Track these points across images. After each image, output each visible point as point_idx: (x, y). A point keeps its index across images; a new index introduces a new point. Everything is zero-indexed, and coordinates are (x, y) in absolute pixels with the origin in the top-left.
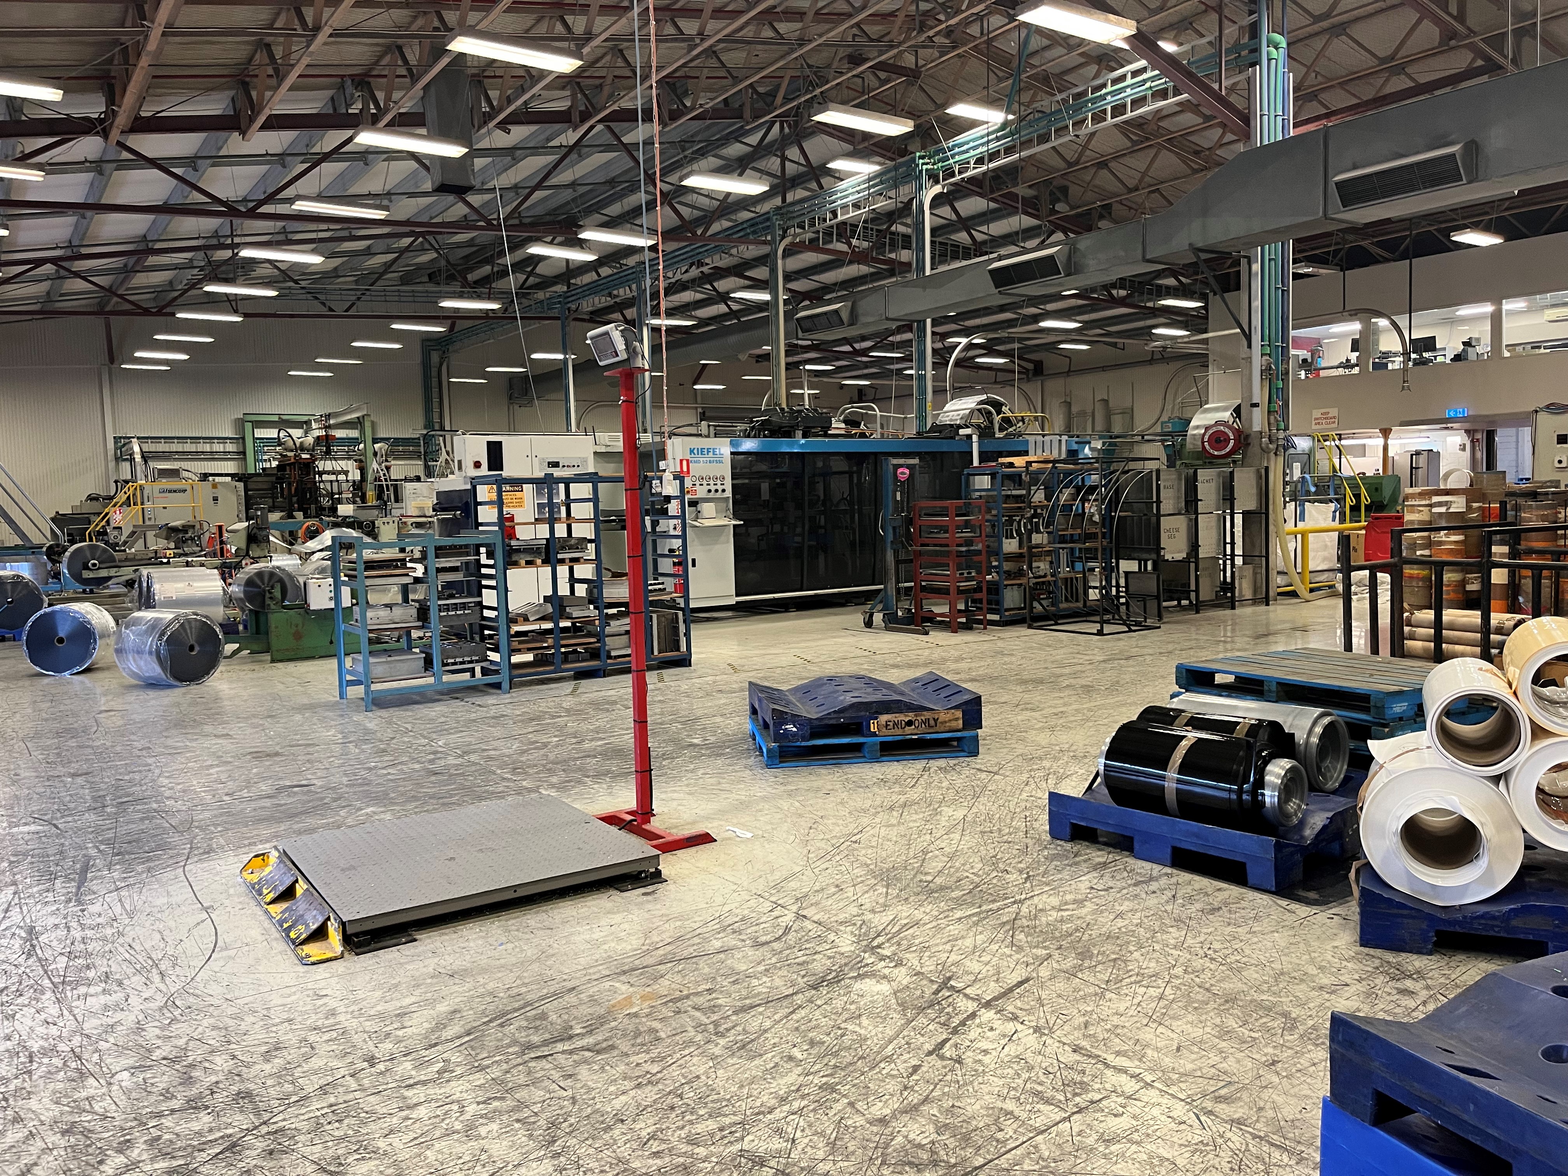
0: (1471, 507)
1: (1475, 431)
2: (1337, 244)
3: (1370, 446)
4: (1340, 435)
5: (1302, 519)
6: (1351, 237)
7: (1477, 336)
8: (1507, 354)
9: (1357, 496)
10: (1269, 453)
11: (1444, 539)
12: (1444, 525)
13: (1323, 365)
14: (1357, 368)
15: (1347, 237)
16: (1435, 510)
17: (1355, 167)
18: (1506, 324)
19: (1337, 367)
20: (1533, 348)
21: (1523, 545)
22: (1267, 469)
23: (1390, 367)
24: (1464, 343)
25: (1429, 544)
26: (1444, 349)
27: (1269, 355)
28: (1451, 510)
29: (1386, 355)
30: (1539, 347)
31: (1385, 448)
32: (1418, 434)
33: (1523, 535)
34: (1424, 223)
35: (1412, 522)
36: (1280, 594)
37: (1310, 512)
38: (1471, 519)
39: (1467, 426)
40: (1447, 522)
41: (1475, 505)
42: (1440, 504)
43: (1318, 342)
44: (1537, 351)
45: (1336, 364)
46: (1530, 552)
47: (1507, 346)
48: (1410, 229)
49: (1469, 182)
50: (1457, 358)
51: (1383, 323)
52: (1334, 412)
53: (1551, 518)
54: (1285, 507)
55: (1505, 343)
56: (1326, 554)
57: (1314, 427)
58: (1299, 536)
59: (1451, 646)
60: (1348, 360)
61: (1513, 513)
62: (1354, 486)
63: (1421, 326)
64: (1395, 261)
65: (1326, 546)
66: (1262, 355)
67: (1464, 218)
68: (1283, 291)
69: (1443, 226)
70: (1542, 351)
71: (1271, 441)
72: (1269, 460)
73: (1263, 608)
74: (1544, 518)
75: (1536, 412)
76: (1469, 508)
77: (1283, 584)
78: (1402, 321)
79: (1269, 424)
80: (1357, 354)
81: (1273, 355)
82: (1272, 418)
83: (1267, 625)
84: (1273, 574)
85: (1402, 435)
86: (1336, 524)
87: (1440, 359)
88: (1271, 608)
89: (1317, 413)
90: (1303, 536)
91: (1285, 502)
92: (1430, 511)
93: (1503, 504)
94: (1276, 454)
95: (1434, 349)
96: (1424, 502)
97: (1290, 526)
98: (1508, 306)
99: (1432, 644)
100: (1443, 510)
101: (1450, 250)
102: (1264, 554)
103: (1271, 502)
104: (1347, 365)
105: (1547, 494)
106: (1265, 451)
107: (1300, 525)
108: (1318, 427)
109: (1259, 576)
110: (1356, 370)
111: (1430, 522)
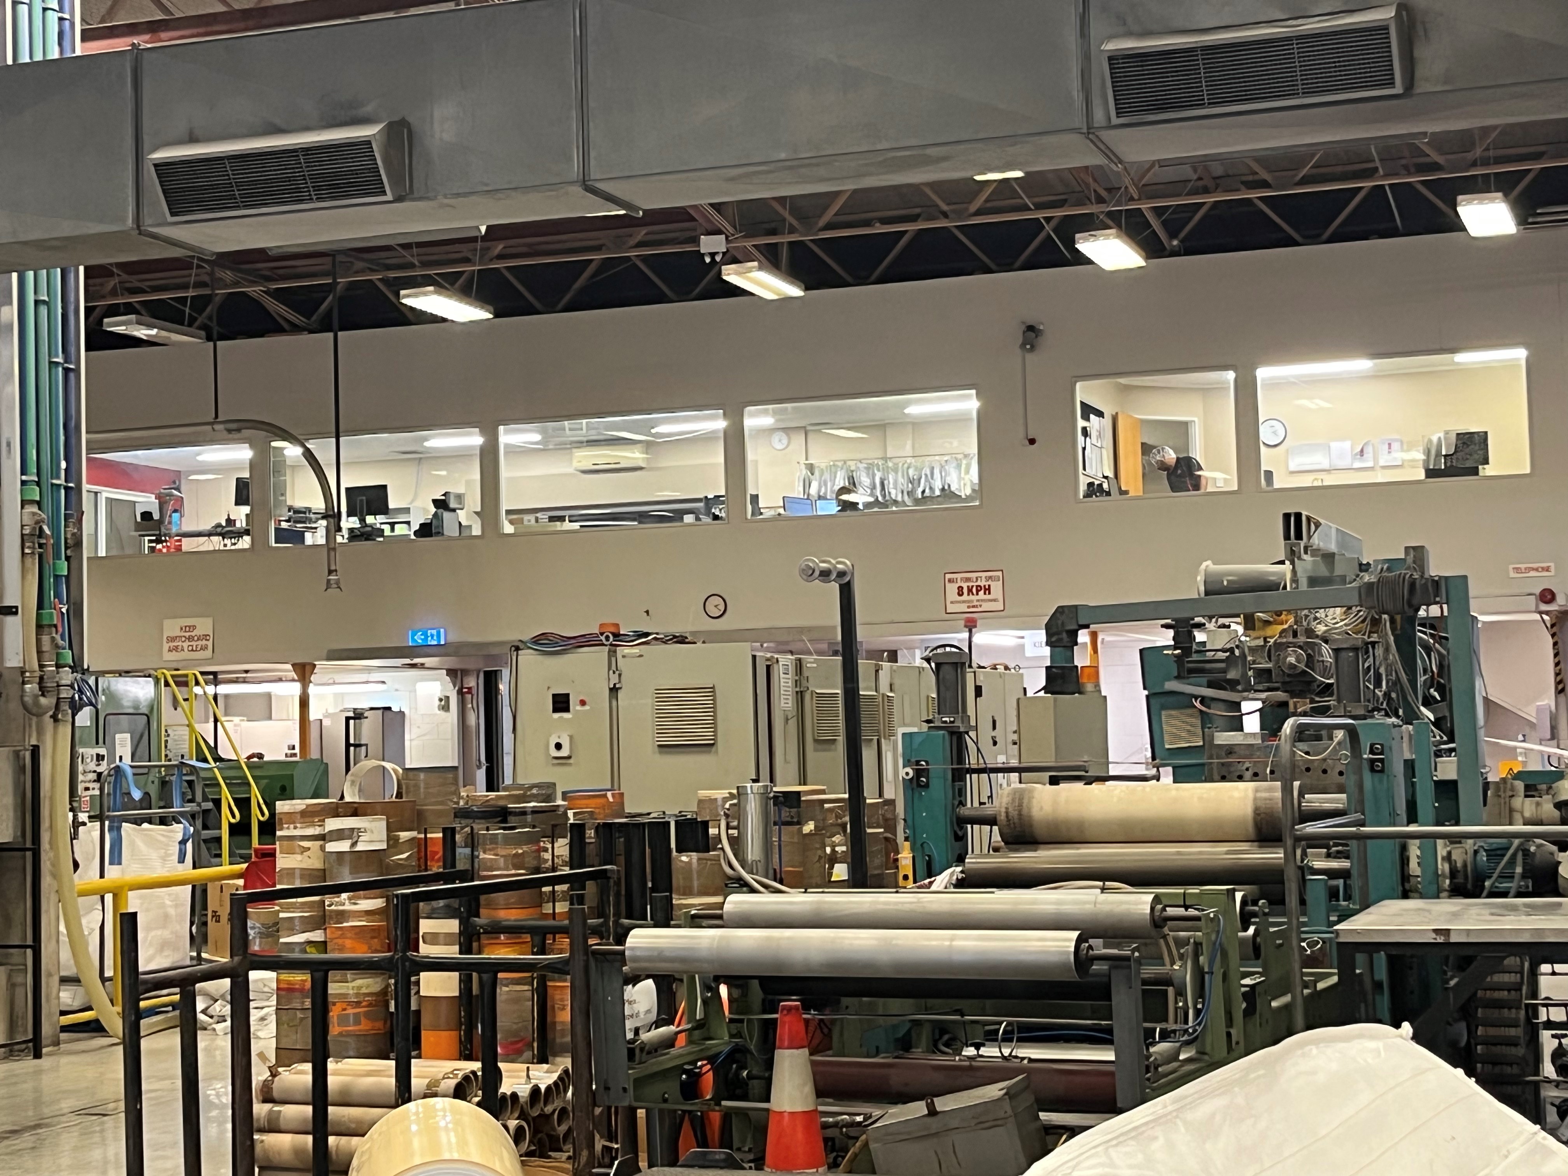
0: (397, 838)
1: (465, 672)
2: (199, 285)
3: (279, 697)
4: (215, 674)
5: (117, 859)
6: (228, 275)
7: (461, 490)
8: (508, 529)
9: (243, 804)
10: (39, 715)
11: (348, 907)
12: (347, 879)
13: (186, 528)
14: (247, 539)
15: (220, 273)
16: (333, 847)
17: (193, 139)
18: (506, 472)
19: (209, 534)
20: (552, 519)
21: (482, 920)
22: (35, 751)
23: (309, 539)
24: (436, 502)
25: (321, 920)
26: (407, 510)
27: (39, 503)
28: (360, 847)
29: (301, 515)
30: (561, 519)
31: (304, 703)
32: (364, 677)
33: (483, 898)
34: (359, 265)
35: (290, 873)
36: (65, 1029)
37: (132, 843)
38: (398, 865)
39: (452, 662)
40: (354, 871)
41: (404, 835)
42: (339, 835)
43: (175, 479)
44: (558, 526)
45: (207, 526)
46: (496, 929)
47: (508, 512)
48: (333, 274)
49: (398, 199)
50: (425, 530)
51: (292, 451)
52: (204, 626)
53: (532, 863)
54: (74, 836)
55: (505, 506)
56: (166, 934)
57: (168, 656)
58: (109, 898)
59: (344, 1139)
60: (230, 522)
61: (468, 851)
62: (238, 784)
63: (358, 464)
64: (311, 332)
65: (166, 916)
66: (24, 503)
67: (425, 265)
68: (67, 371)
69: (393, 274)
70: (567, 526)
71: (43, 690)
72: (40, 732)
73: (29, 1064)
74: (517, 862)
75: (517, 649)
76: (393, 841)
77: (76, 1005)
78: (323, 449)
79: (40, 652)
80: (246, 509)
81: (47, 503)
82: (46, 639)
83: (38, 1102)
84: (49, 984)
85: (338, 678)
86: (186, 870)
87: (400, 530)
88: (45, 1062)
89: (172, 627)
90: (115, 896)
91: (77, 824)
92: (322, 848)
93: (449, 833)
94: (55, 718)
95: (383, 509)
96: (310, 831)
97: (89, 875)
98: (508, 437)
99: (310, 1138)
100: (343, 846)
101: (407, 322)
102: (29, 942)
103: (45, 824)
104: (227, 531)
105: (523, 813)
106: (32, 711)
107: (112, 872)
108: (174, 656)
109: (20, 991)
110: (245, 542)
111: (323, 873)
